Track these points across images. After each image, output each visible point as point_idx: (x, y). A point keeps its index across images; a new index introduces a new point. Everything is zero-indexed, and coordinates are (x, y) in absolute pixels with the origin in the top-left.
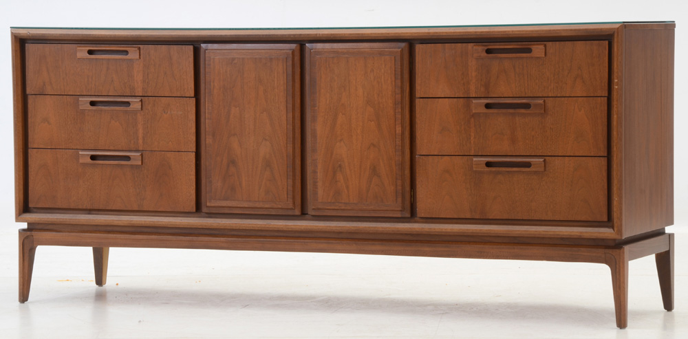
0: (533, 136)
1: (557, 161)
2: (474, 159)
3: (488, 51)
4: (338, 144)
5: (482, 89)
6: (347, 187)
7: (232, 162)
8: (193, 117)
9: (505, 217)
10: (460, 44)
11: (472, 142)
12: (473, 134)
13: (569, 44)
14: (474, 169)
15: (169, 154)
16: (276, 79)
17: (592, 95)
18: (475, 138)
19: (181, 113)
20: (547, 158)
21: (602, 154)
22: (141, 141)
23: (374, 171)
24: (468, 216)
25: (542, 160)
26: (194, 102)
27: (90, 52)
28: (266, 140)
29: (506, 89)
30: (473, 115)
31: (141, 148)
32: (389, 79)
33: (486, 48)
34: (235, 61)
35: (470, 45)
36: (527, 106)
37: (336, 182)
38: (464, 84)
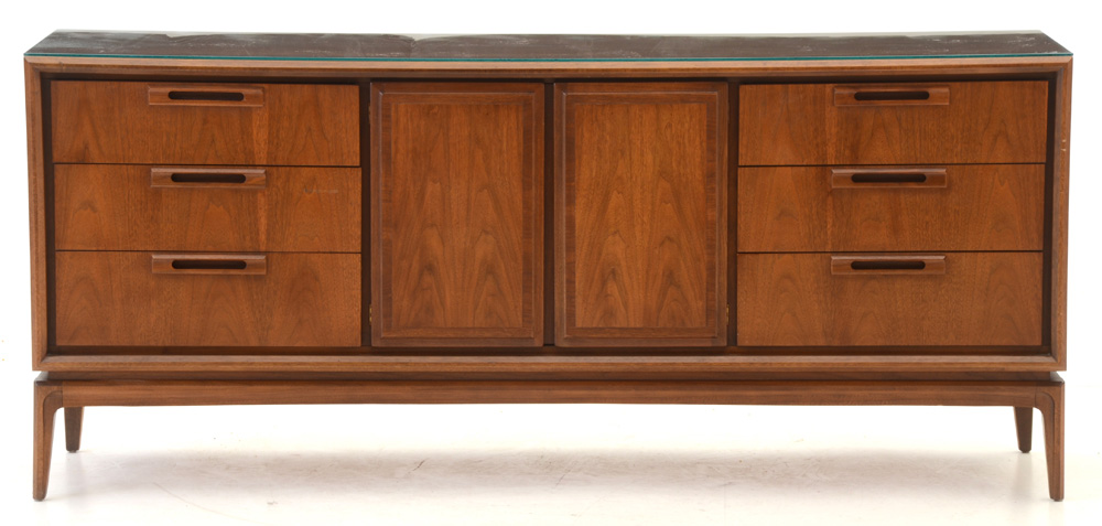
0: (927, 223)
1: (965, 259)
2: (834, 258)
3: (859, 97)
4: (610, 238)
5: (847, 152)
6: (626, 305)
7: (429, 268)
8: (356, 197)
9: (880, 342)
10: (812, 86)
11: (829, 232)
12: (830, 220)
13: (987, 85)
14: (833, 273)
15: (314, 257)
16: (505, 139)
17: (1021, 161)
18: (834, 225)
19: (336, 191)
20: (949, 254)
21: (1036, 248)
22: (263, 237)
23: (671, 278)
24: (821, 342)
25: (942, 258)
26: (360, 174)
27: (173, 96)
28: (487, 233)
29: (885, 153)
30: (831, 192)
31: (263, 248)
32: (698, 139)
33: (854, 92)
34: (435, 110)
35: (829, 87)
36: (920, 178)
37: (607, 296)
38: (817, 145)
